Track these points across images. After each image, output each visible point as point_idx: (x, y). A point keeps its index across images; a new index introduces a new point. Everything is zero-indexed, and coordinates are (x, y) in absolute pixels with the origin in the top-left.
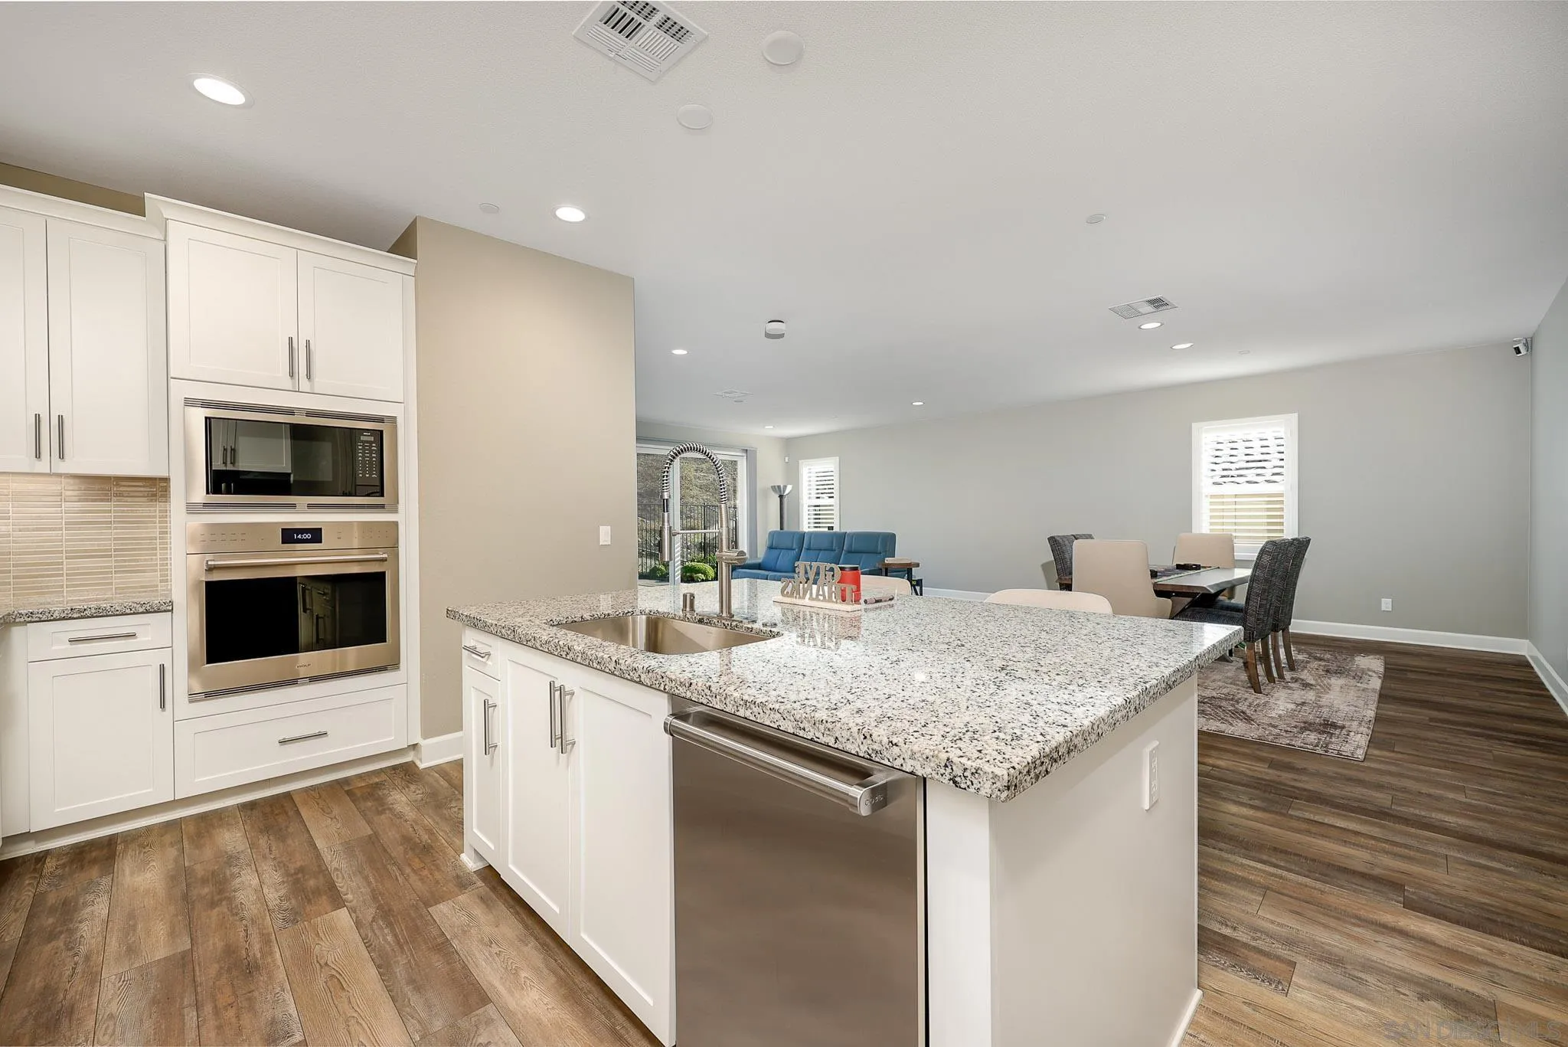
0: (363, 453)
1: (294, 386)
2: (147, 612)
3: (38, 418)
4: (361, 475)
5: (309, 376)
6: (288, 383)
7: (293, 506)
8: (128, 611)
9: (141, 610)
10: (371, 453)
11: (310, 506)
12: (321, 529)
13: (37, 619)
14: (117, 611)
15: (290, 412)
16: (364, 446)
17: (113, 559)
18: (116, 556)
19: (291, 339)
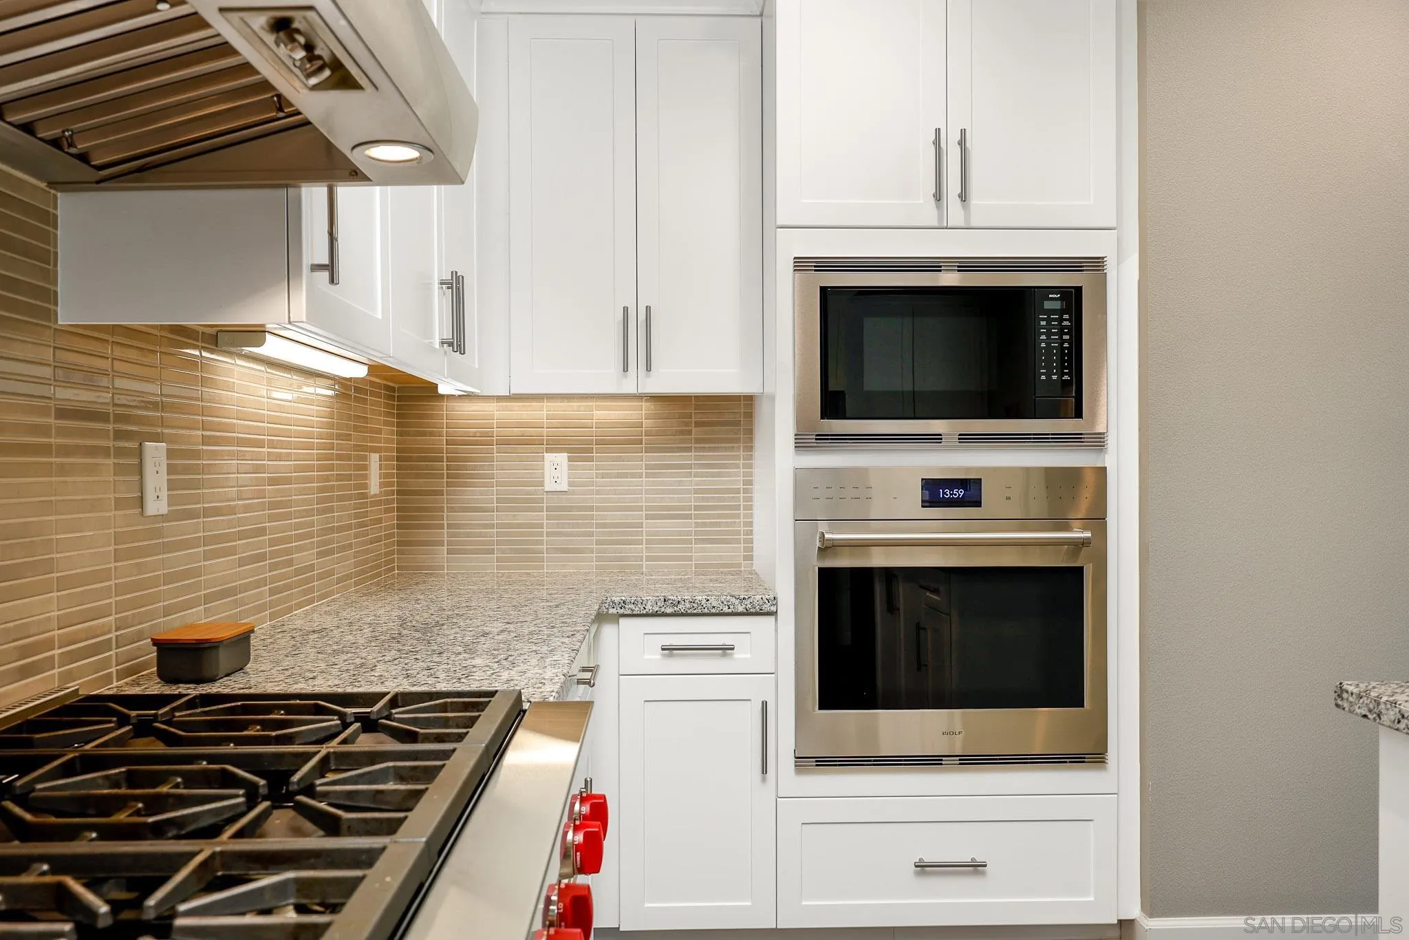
0: (1049, 334)
1: (940, 218)
2: (747, 613)
3: (626, 310)
4: (1043, 377)
5: (963, 197)
6: (929, 215)
7: (936, 438)
8: (726, 610)
9: (741, 609)
10: (1061, 333)
11: (965, 438)
12: (981, 479)
13: (629, 612)
14: (714, 607)
15: (933, 266)
16: (1049, 320)
17: (693, 521)
18: (697, 517)
19: (938, 131)
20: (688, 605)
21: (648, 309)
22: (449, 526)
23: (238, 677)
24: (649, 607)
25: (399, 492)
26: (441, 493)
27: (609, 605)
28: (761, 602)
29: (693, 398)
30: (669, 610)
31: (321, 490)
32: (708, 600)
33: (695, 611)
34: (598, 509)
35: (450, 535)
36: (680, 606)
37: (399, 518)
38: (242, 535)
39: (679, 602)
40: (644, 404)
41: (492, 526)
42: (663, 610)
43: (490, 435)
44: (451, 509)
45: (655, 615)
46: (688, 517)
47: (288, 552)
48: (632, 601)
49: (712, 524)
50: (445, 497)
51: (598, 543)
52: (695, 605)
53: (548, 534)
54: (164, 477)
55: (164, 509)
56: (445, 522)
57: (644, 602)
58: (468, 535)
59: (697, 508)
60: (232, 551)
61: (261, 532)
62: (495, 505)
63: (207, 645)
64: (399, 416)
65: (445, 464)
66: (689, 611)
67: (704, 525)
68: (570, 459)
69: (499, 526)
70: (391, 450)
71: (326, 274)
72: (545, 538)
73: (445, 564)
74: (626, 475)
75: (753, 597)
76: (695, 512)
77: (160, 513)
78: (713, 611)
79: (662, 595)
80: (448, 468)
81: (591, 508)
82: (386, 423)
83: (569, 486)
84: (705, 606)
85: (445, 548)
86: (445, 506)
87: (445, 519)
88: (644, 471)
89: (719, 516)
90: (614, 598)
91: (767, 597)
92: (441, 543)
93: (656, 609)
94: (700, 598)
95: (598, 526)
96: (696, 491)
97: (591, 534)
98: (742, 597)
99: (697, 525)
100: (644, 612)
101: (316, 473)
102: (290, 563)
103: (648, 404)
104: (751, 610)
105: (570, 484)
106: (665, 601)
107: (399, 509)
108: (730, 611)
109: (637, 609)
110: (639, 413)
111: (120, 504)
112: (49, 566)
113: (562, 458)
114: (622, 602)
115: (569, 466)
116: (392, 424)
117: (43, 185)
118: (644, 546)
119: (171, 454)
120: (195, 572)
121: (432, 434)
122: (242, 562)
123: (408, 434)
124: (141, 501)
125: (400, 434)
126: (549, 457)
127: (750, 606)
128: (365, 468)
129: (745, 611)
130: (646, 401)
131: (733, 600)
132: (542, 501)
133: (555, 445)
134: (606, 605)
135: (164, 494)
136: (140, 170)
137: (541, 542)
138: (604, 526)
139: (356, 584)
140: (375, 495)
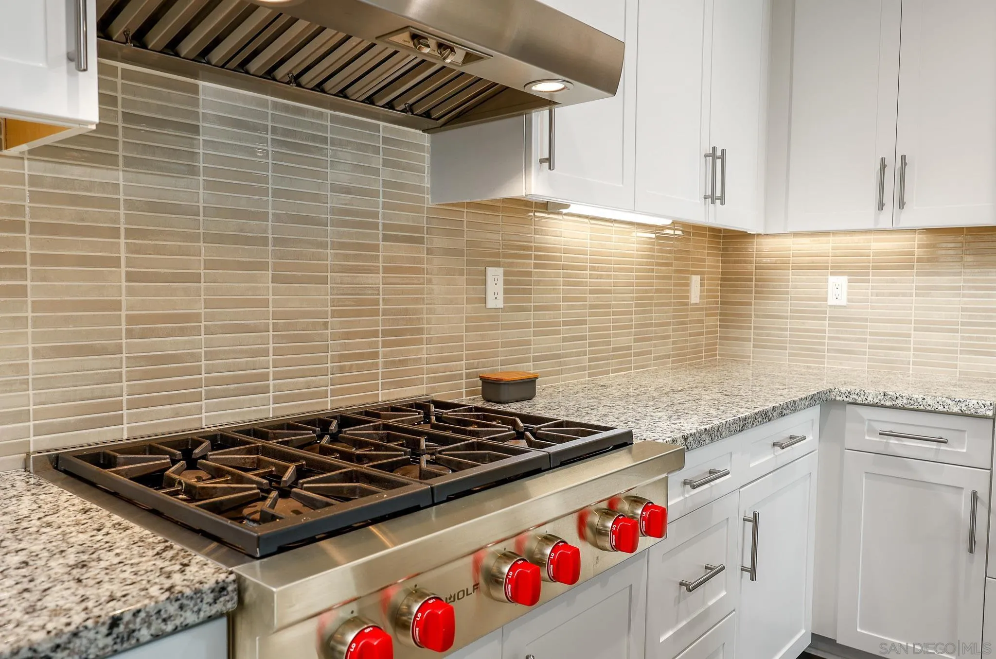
2: (962, 414)
8: (941, 408)
9: (956, 410)
14: (929, 405)
18: (963, 331)
20: (905, 401)
21: (903, 158)
22: (755, 328)
23: (524, 404)
24: (870, 399)
25: (722, 303)
26: (750, 304)
27: (837, 394)
28: (977, 406)
29: (965, 230)
30: (888, 403)
31: (638, 298)
32: (924, 399)
33: (912, 407)
34: (873, 321)
35: (755, 334)
36: (898, 401)
37: (721, 320)
38: (565, 323)
39: (897, 398)
40: (917, 236)
41: (786, 329)
42: (882, 402)
43: (788, 262)
44: (757, 316)
45: (876, 405)
46: (956, 331)
47: (609, 336)
48: (856, 393)
49: (978, 339)
50: (753, 307)
51: (870, 347)
52: (912, 402)
53: (830, 338)
54: (501, 287)
55: (500, 304)
56: (752, 325)
57: (866, 395)
58: (768, 335)
59: (963, 324)
60: (557, 332)
61: (584, 322)
62: (789, 314)
63: (503, 382)
64: (723, 249)
65: (754, 283)
66: (906, 406)
67: (971, 338)
68: (850, 281)
69: (791, 330)
70: (717, 273)
71: (547, 164)
72: (826, 341)
73: (752, 355)
74: (897, 295)
75: (968, 401)
76: (962, 327)
77: (498, 307)
78: (929, 408)
79: (882, 390)
80: (756, 286)
81: (866, 320)
82: (709, 254)
83: (848, 302)
84: (921, 403)
85: (752, 343)
86: (753, 313)
87: (752, 322)
88: (914, 291)
89: (986, 332)
90: (841, 389)
91: (984, 402)
92: (749, 340)
93: (876, 401)
94: (917, 396)
95: (871, 334)
96: (963, 310)
97: (865, 340)
98: (958, 400)
99: (963, 338)
100: (866, 402)
101: (635, 288)
102: (609, 343)
103: (921, 236)
104: (966, 412)
105: (849, 300)
106: (884, 395)
107: (721, 314)
108: (945, 410)
109: (860, 399)
110: (914, 244)
111: (469, 301)
112: (420, 331)
113: (843, 280)
114: (847, 392)
115: (849, 286)
116: (718, 255)
117: (421, 132)
118: (912, 353)
119: (506, 274)
120: (528, 343)
121: (745, 262)
122: (564, 340)
123: (729, 262)
124: (484, 300)
125: (723, 262)
126: (832, 279)
127: (965, 409)
128: (688, 285)
129: (960, 412)
130: (919, 233)
131: (949, 401)
132: (825, 312)
133: (837, 269)
134: (835, 394)
135: (501, 296)
136: (458, 116)
137: (823, 344)
138: (877, 334)
139: (673, 362)
140: (696, 304)
